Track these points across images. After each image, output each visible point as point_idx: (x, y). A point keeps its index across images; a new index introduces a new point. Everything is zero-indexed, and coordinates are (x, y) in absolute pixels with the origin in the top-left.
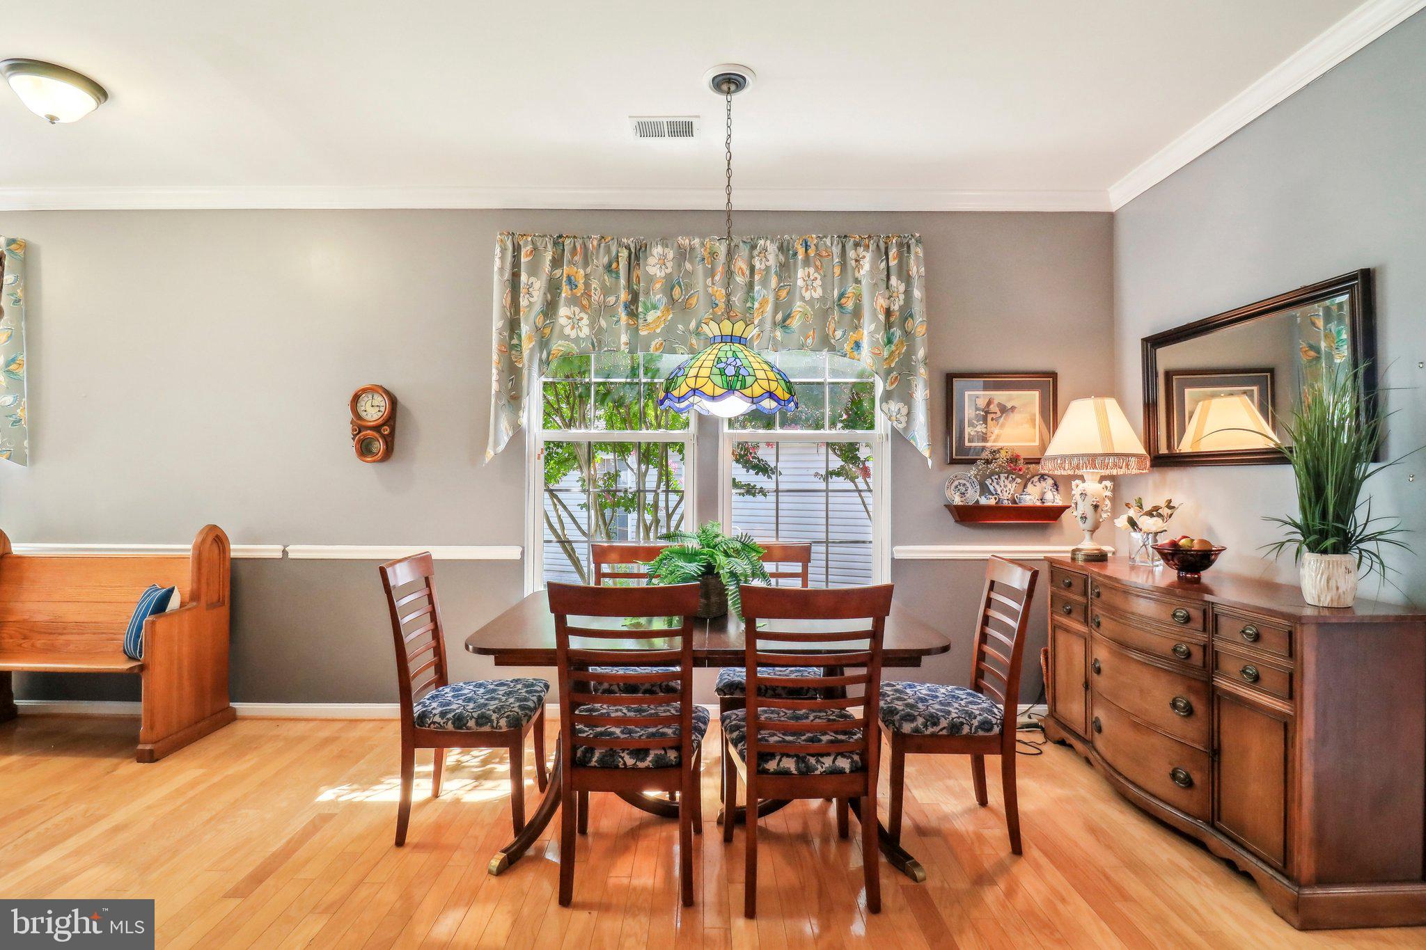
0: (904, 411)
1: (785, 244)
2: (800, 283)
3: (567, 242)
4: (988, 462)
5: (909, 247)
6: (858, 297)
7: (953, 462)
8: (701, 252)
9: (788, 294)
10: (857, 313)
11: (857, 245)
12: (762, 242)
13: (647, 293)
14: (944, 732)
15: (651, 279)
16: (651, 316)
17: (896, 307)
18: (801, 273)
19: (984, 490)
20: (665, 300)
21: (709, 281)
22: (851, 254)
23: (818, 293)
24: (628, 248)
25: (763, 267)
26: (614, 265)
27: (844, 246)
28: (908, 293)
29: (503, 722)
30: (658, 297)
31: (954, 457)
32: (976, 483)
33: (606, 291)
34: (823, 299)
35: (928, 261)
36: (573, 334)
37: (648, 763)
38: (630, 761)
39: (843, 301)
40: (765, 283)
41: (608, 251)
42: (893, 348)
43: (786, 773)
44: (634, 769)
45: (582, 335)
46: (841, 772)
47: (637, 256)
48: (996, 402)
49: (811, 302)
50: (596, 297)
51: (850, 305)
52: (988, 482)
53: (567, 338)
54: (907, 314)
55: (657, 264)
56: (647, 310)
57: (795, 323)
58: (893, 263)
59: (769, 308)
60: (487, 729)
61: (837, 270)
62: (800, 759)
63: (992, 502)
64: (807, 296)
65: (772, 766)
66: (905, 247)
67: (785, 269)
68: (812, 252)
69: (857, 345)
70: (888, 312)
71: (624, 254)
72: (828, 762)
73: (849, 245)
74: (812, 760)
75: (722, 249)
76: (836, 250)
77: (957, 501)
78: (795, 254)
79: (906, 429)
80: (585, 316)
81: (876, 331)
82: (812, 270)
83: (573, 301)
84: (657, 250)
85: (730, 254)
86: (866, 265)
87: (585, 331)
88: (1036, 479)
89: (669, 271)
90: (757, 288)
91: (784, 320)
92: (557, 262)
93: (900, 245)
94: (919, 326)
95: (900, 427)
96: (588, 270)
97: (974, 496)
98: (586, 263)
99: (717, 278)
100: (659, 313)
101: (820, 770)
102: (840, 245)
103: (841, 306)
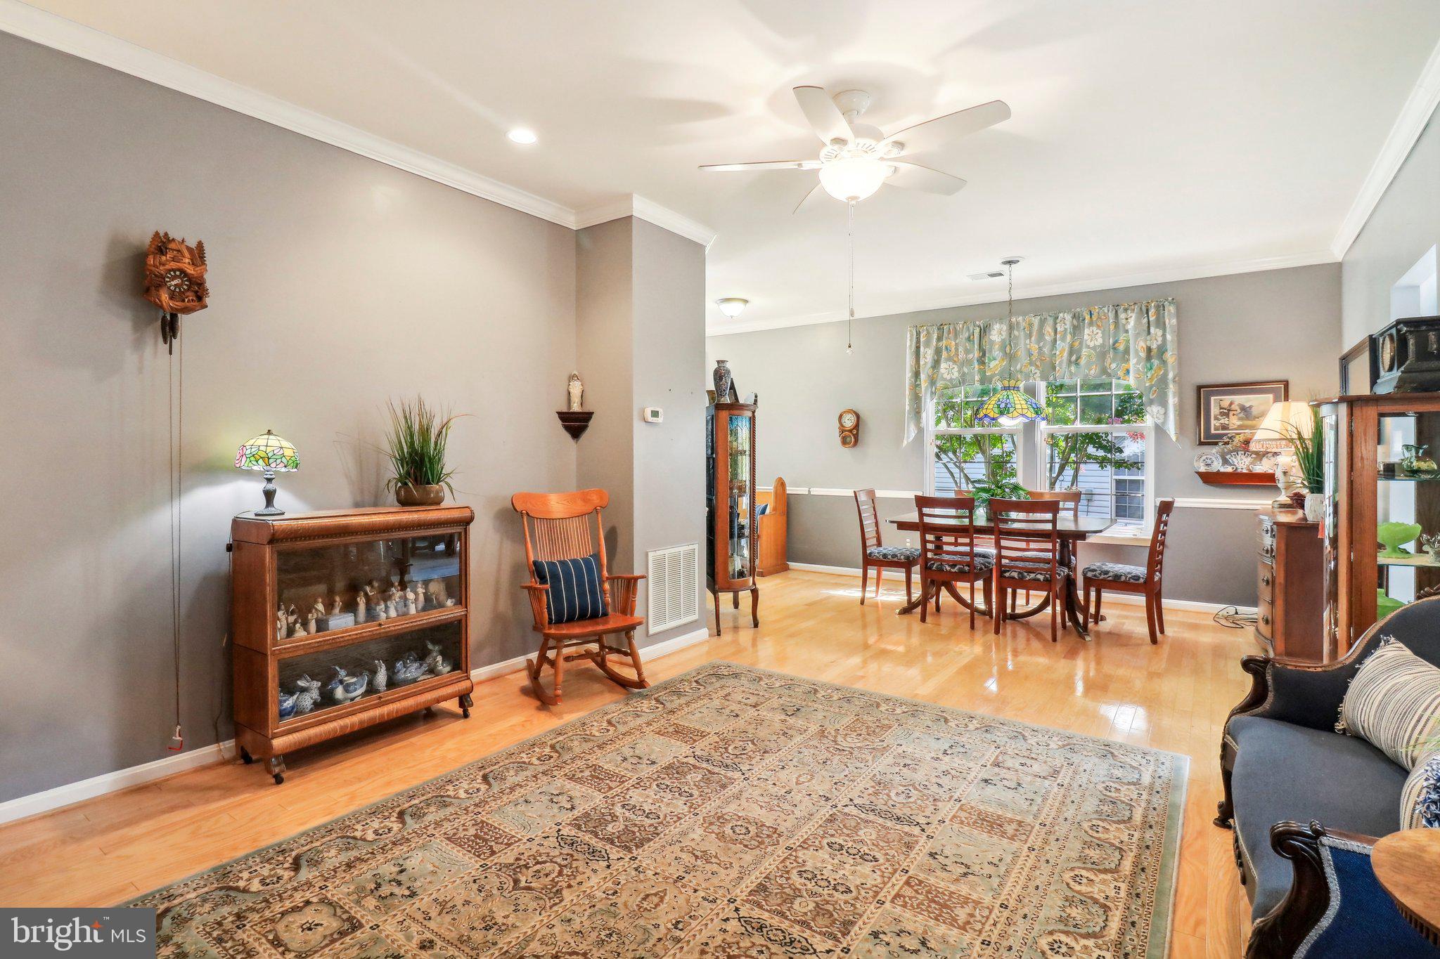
0: (1162, 411)
1: (1077, 314)
2: (1086, 337)
3: (945, 327)
4: (1227, 443)
5: (1164, 307)
6: (1128, 341)
7: (1201, 444)
8: (1023, 325)
9: (1080, 344)
10: (1127, 351)
11: (1126, 310)
12: (1061, 315)
13: (991, 352)
14: (1110, 578)
15: (992, 343)
16: (993, 364)
17: (1154, 346)
18: (1087, 331)
19: (1225, 462)
20: (1001, 354)
21: (1028, 341)
22: (1122, 316)
23: (1100, 341)
24: (979, 326)
25: (1062, 329)
26: (972, 337)
27: (1116, 312)
28: (1164, 336)
29: (902, 557)
30: (997, 353)
31: (1202, 440)
32: (1219, 458)
33: (967, 352)
34: (1103, 345)
35: (1179, 314)
36: (948, 377)
37: (956, 569)
38: (948, 568)
39: (1117, 345)
40: (1063, 339)
41: (968, 330)
42: (1153, 372)
43: (1013, 578)
44: (950, 572)
45: (953, 377)
46: (1039, 580)
47: (984, 331)
48: (1236, 403)
49: (1094, 348)
50: (962, 355)
51: (1121, 347)
52: (1228, 457)
53: (945, 379)
54: (1162, 350)
55: (997, 334)
56: (990, 360)
57: (1083, 361)
58: (1152, 319)
59: (1066, 354)
60: (896, 559)
61: (1112, 327)
62: (1020, 573)
63: (1229, 469)
64: (1092, 344)
65: (1007, 574)
66: (1160, 308)
67: (1077, 330)
68: (1094, 318)
69: (1128, 371)
70: (1149, 350)
71: (977, 330)
72: (1032, 576)
73: (1121, 310)
74: (1026, 574)
75: (1036, 321)
76: (1111, 315)
77: (1203, 469)
78: (1084, 319)
79: (1164, 423)
80: (956, 367)
81: (1138, 363)
82: (1095, 328)
83: (949, 359)
84: (997, 327)
85: (1042, 323)
86: (1132, 322)
87: (956, 375)
88: (1270, 455)
89: (1003, 338)
90: (1058, 342)
91: (1077, 360)
92: (940, 339)
93: (1157, 307)
94: (1170, 357)
95: (1159, 422)
96: (957, 341)
97: (1217, 466)
98: (956, 337)
99: (1033, 338)
100: (997, 362)
101: (1028, 578)
102: (1114, 312)
103: (1115, 349)
